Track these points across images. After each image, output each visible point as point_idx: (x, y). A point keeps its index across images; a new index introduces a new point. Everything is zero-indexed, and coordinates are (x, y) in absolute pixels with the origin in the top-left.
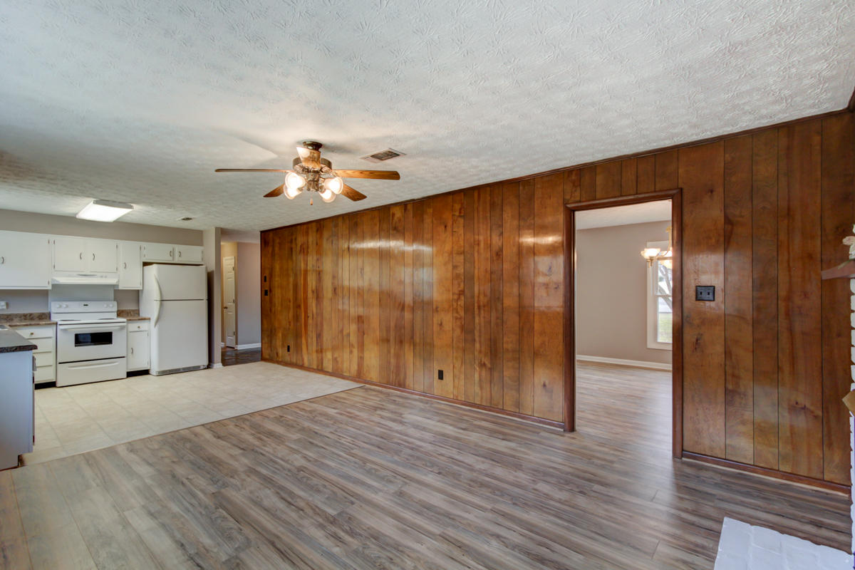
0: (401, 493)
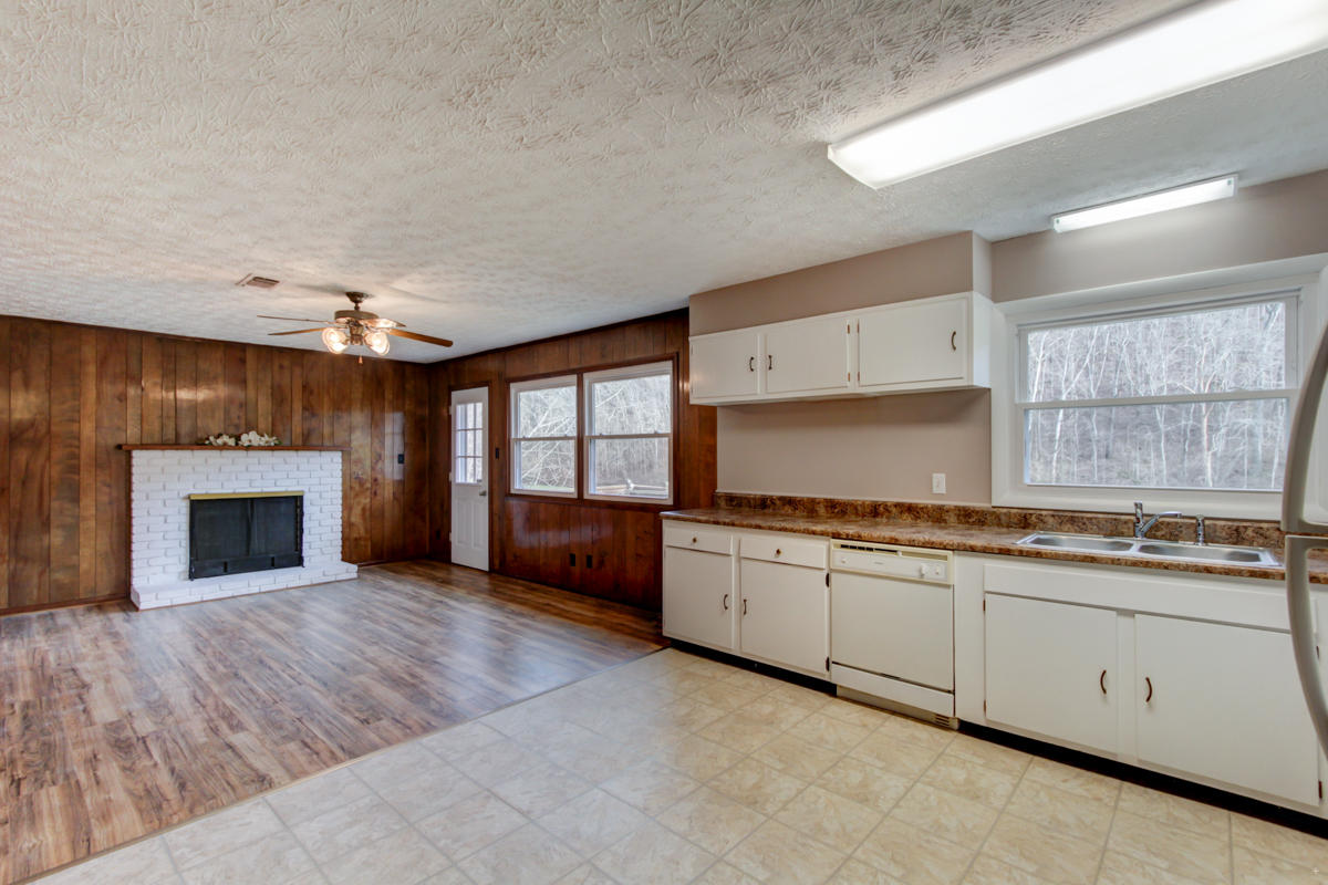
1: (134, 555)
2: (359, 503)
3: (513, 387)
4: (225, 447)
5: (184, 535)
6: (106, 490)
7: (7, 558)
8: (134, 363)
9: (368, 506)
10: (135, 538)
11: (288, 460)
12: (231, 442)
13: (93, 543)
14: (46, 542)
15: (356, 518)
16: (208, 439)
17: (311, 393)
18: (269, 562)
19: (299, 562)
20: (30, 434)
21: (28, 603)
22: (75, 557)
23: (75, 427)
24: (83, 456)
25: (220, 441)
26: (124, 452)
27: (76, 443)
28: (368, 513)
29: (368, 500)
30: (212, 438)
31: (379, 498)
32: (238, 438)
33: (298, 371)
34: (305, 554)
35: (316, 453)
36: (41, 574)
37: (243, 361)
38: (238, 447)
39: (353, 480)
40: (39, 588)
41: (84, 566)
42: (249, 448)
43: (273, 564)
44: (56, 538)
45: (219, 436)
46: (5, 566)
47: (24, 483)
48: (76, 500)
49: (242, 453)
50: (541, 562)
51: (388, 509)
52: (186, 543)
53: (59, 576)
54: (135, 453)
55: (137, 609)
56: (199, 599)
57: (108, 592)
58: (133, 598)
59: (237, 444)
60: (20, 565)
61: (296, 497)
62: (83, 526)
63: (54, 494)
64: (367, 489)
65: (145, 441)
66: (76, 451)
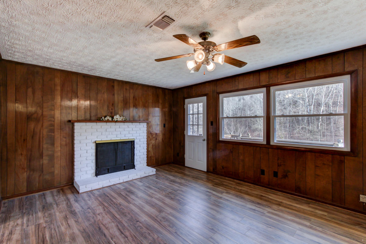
0: (160, 212)
1: (75, 167)
2: (151, 143)
3: (221, 96)
4: (108, 121)
5: (93, 158)
6: (65, 139)
7: (26, 170)
8: (75, 86)
9: (154, 144)
10: (76, 160)
11: (129, 126)
12: (110, 119)
13: (59, 162)
14: (41, 163)
15: (150, 149)
16: (102, 118)
17: (136, 99)
18: (123, 167)
19: (133, 167)
20: (35, 116)
21: (34, 189)
22: (53, 168)
23: (53, 112)
24: (56, 126)
25: (106, 119)
26: (71, 123)
27: (53, 120)
28: (154, 147)
29: (154, 142)
30: (103, 118)
31: (157, 141)
32: (113, 118)
33: (131, 91)
34: (135, 164)
35: (138, 124)
36: (40, 176)
37: (113, 87)
38: (112, 121)
39: (149, 134)
40: (39, 183)
41: (56, 172)
42: (117, 121)
43: (125, 168)
44: (45, 161)
45: (105, 117)
46: (25, 174)
47: (33, 137)
48: (53, 144)
49: (114, 124)
50: (240, 171)
51: (160, 144)
52: (94, 161)
53: (47, 177)
54: (76, 124)
55: (78, 193)
56: (102, 187)
57: (65, 183)
58: (75, 185)
59: (112, 120)
60: (32, 173)
61: (132, 141)
62: (56, 155)
63: (44, 142)
64: (154, 137)
65: (79, 119)
66: (53, 123)
